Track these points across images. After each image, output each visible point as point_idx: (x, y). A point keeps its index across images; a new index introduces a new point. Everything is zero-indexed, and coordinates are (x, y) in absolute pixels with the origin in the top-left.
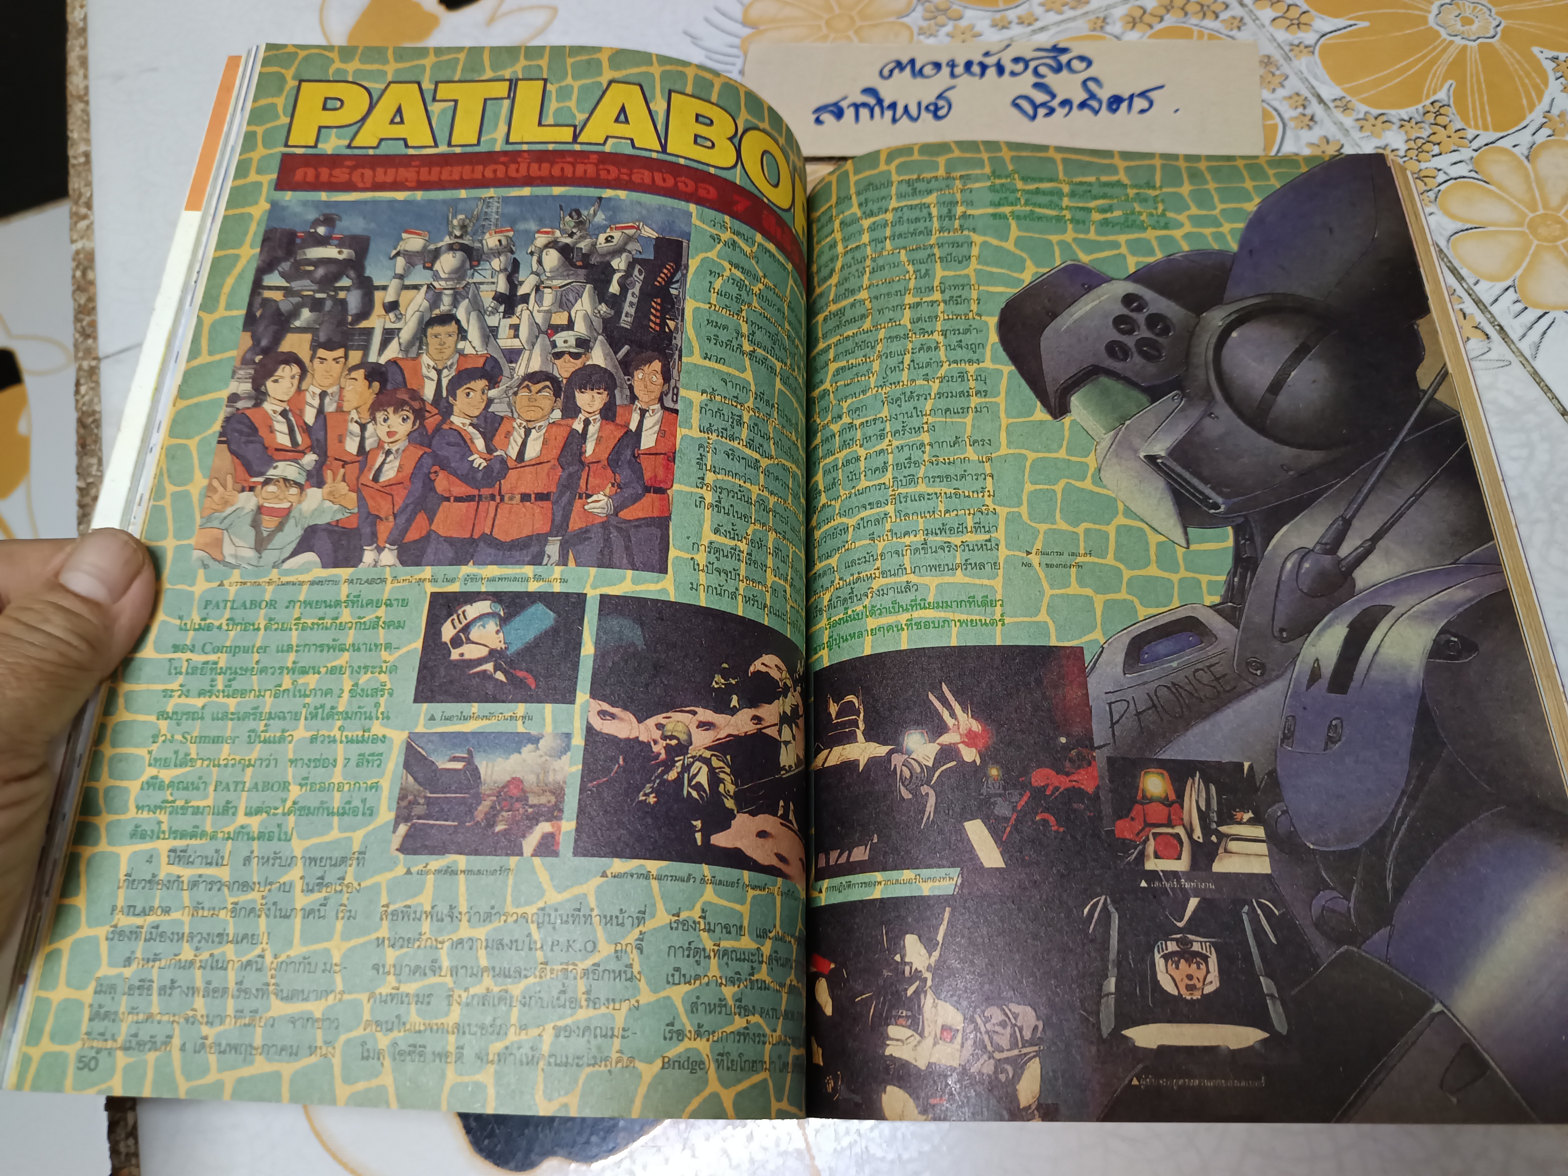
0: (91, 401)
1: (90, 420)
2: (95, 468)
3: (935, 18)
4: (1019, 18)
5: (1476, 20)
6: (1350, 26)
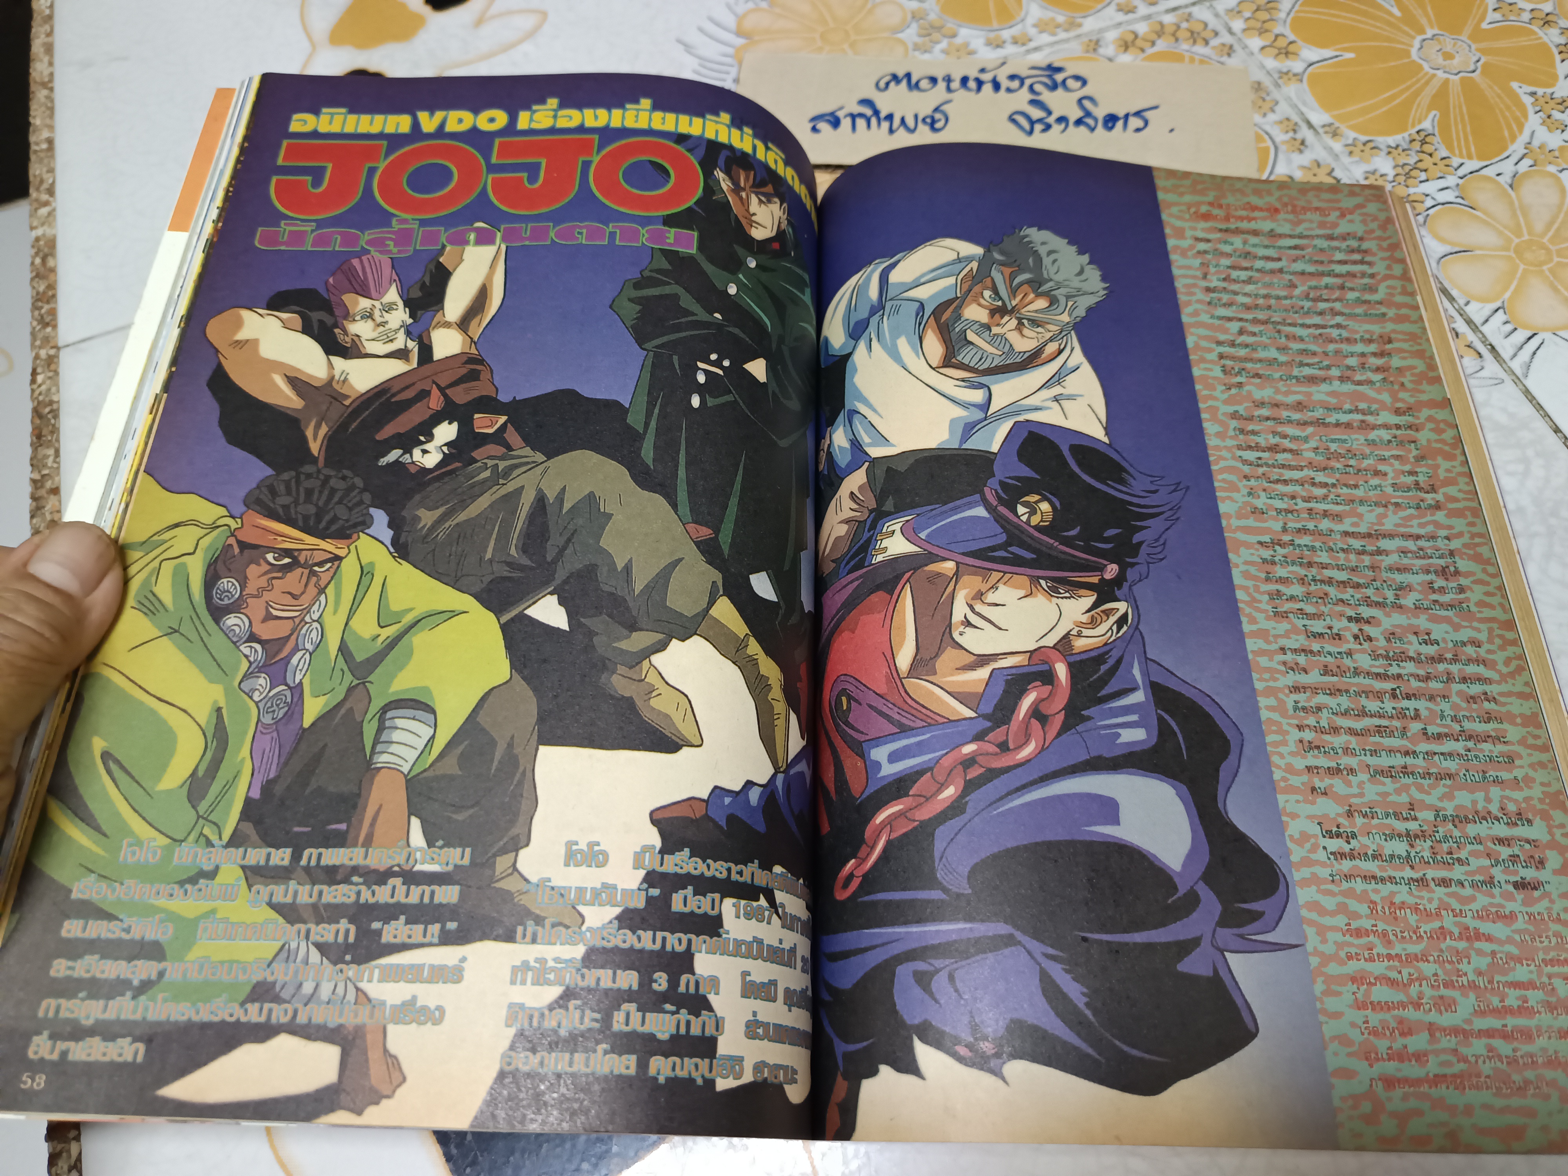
0: (49, 390)
1: (47, 410)
2: (51, 459)
3: (929, 35)
4: (1013, 37)
5: (1457, 56)
6: (1337, 56)
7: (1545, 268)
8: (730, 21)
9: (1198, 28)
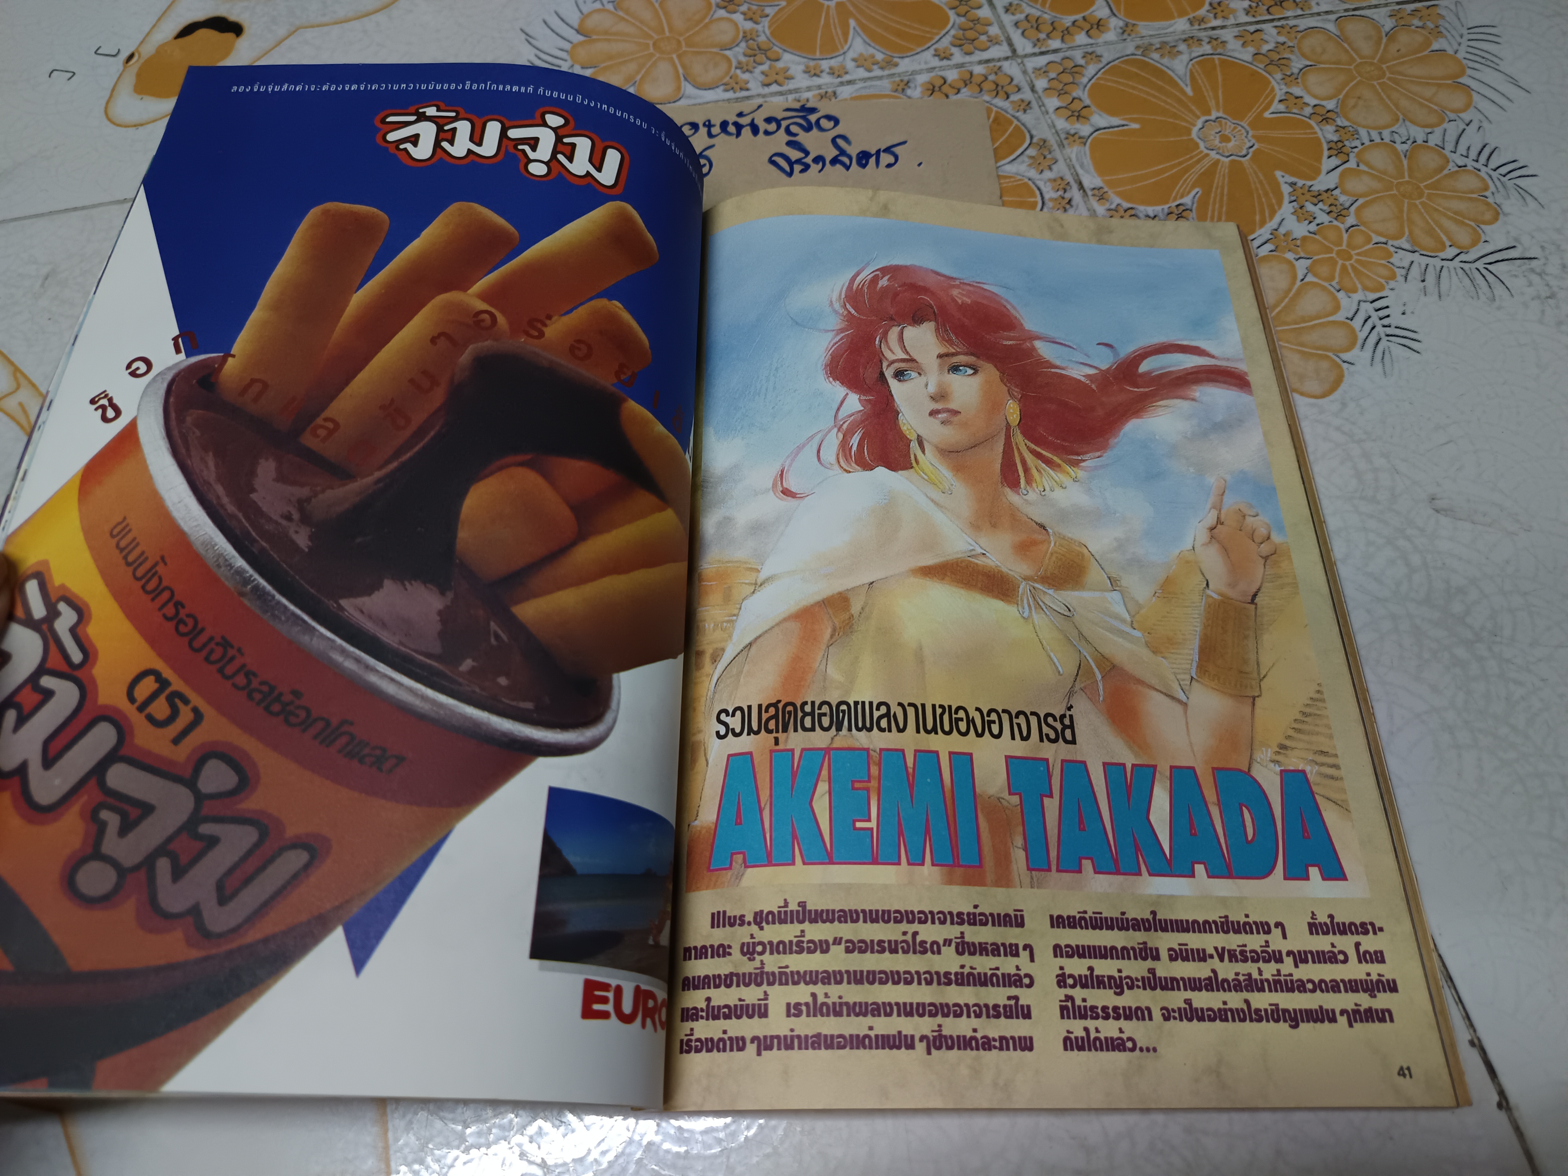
3: (755, 56)
4: (831, 68)
5: (1233, 139)
6: (1123, 126)
8: (574, 18)
9: (1003, 81)
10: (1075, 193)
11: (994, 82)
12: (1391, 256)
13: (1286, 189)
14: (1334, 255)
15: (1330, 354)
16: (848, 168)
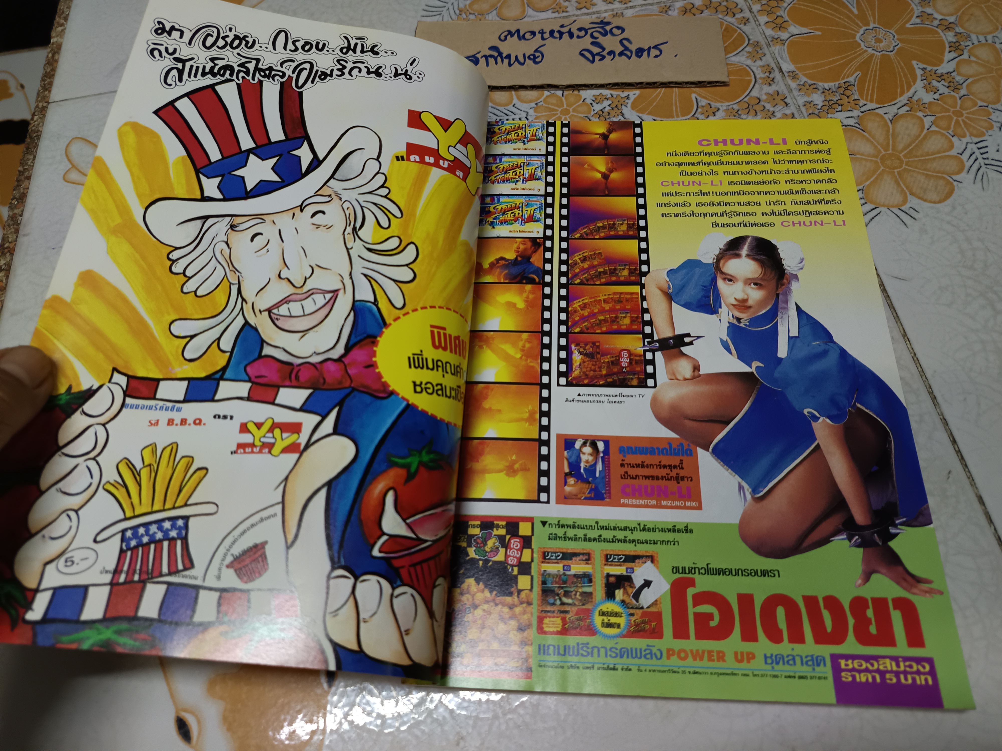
6: (810, 33)
7: (896, 170)
9: (732, 6)
10: (777, 75)
11: (726, 6)
12: (990, 114)
13: (919, 72)
14: (951, 114)
15: (946, 176)
16: (629, 58)
